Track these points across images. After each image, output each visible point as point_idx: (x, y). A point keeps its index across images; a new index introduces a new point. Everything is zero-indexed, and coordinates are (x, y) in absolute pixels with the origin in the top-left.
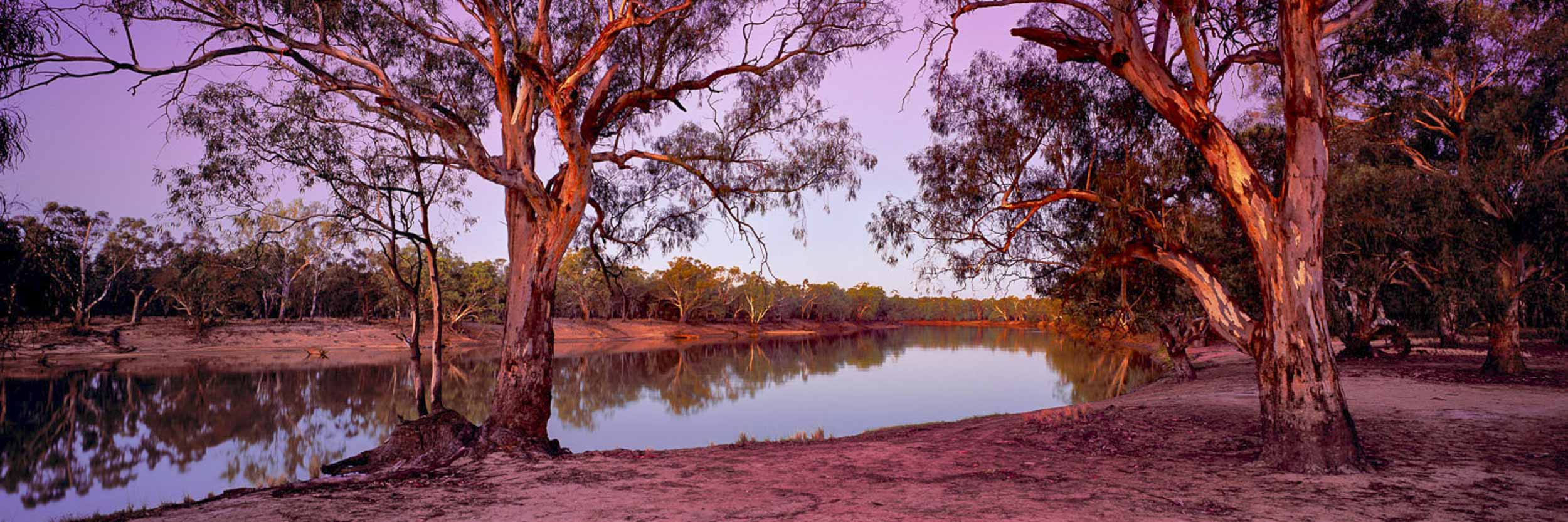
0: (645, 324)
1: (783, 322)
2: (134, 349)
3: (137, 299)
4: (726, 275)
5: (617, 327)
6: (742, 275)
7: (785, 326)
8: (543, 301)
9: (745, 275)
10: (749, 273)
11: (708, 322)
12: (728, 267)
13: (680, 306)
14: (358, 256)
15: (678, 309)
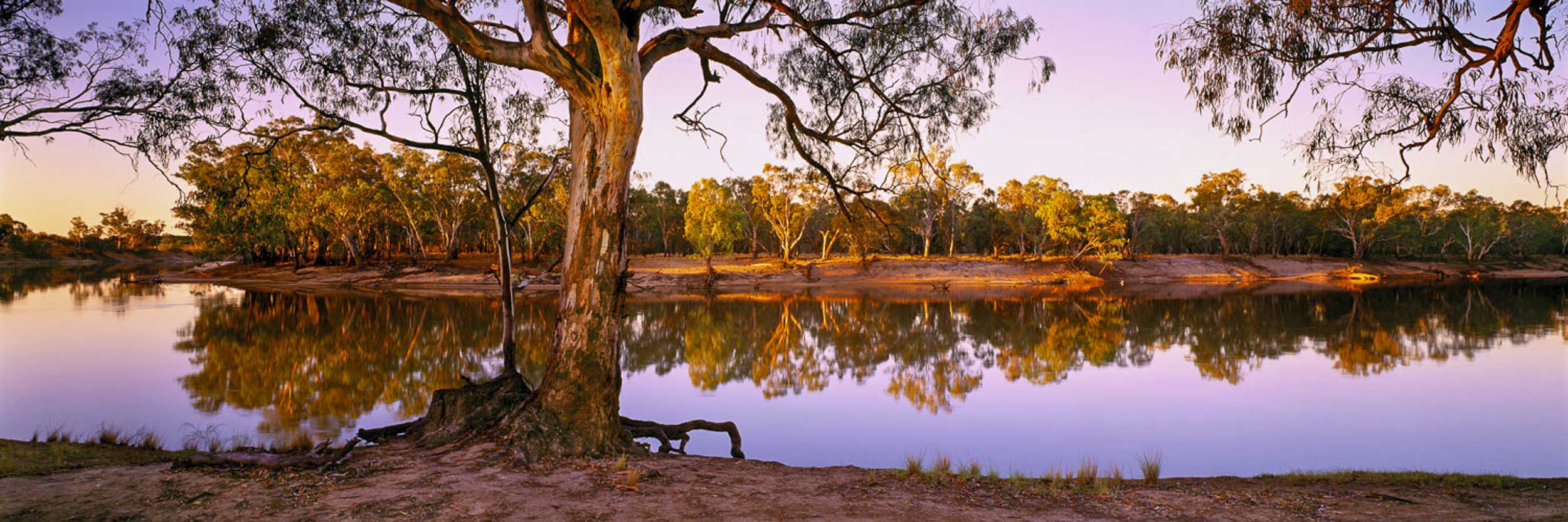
0: (1302, 261)
1: (1526, 259)
2: (819, 279)
3: (825, 238)
4: (1425, 199)
5: (1263, 264)
6: (1452, 197)
7: (1529, 264)
8: (596, 231)
9: (1457, 195)
10: (1463, 193)
11: (1399, 259)
12: (1431, 186)
13: (1353, 238)
14: (988, 195)
15: (1351, 242)
